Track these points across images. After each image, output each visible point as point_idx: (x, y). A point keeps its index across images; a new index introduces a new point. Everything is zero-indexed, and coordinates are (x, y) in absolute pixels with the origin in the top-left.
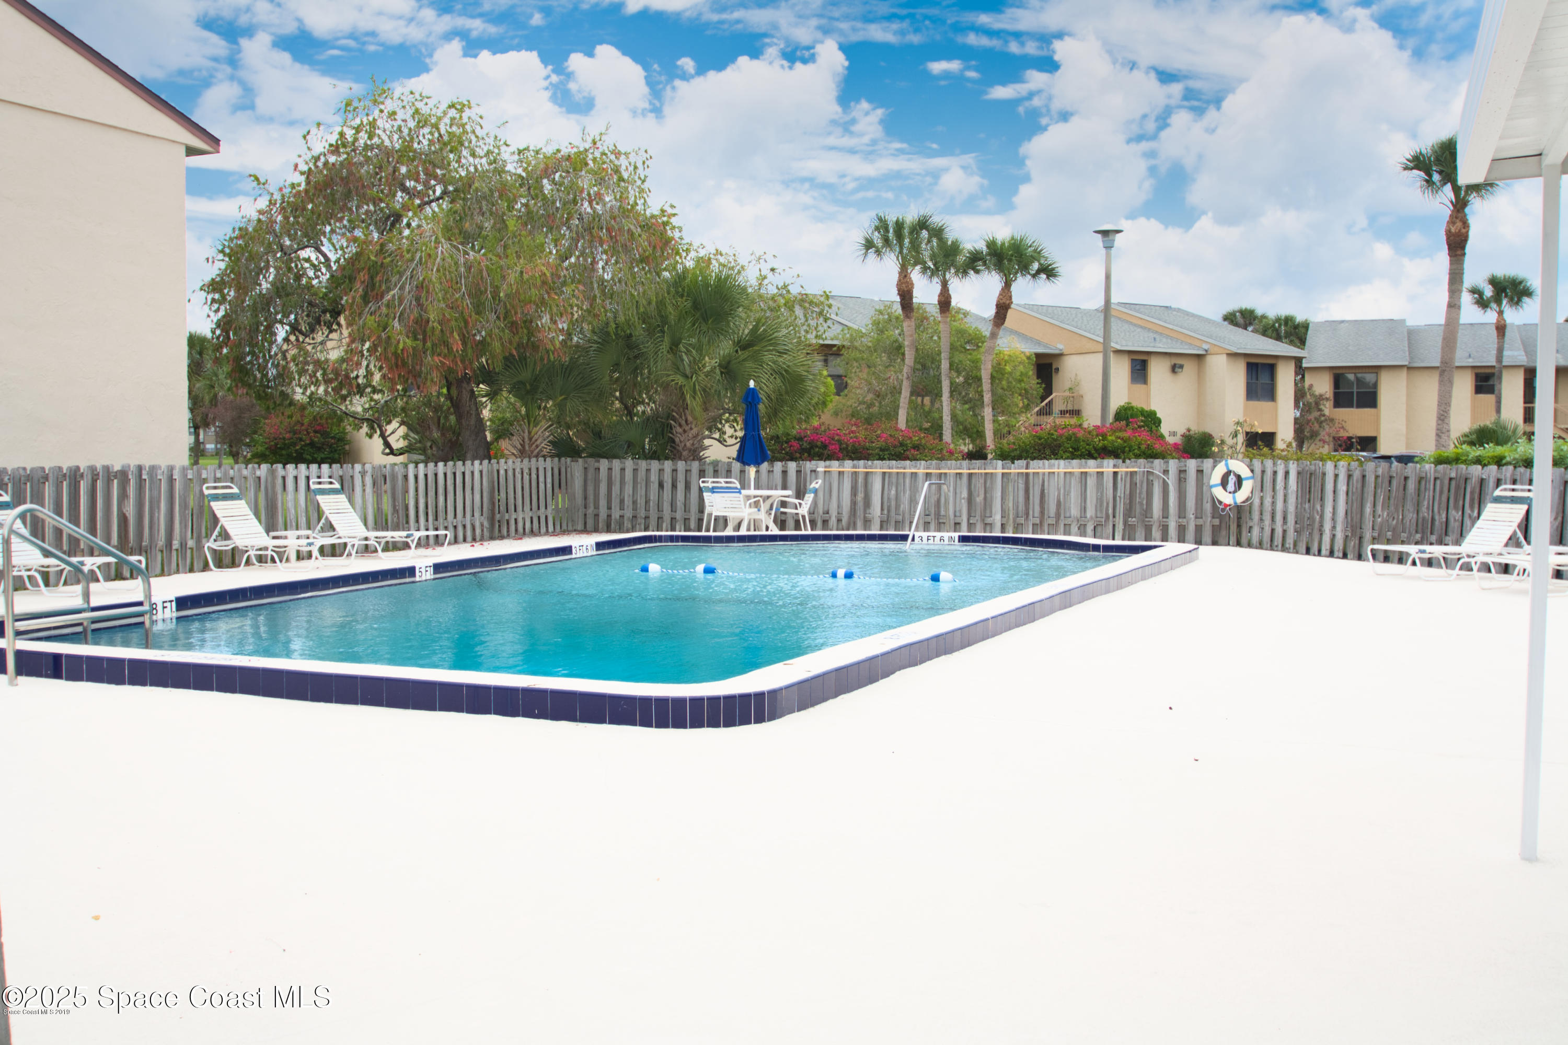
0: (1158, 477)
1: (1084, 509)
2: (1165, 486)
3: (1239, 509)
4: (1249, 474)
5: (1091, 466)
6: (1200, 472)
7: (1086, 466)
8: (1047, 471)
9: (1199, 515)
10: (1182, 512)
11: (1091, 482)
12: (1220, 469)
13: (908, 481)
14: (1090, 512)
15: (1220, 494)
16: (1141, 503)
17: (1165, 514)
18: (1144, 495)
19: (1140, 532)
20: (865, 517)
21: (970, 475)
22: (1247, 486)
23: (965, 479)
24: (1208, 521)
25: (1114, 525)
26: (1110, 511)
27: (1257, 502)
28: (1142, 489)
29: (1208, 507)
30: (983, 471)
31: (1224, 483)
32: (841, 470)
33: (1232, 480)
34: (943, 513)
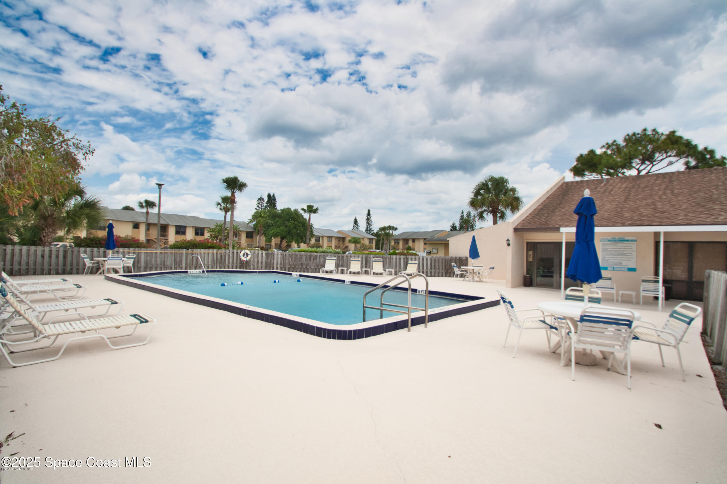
0: (227, 254)
1: (208, 262)
2: (229, 255)
3: (247, 261)
4: (250, 253)
5: (211, 251)
6: (237, 253)
7: (209, 251)
8: (198, 252)
9: (237, 263)
10: (233, 263)
11: (210, 255)
12: (243, 252)
13: (154, 255)
14: (210, 263)
15: (242, 258)
16: (223, 260)
17: (229, 263)
18: (224, 258)
19: (223, 267)
20: (138, 266)
21: (175, 253)
22: (249, 257)
23: (173, 255)
24: (239, 264)
25: (216, 266)
26: (215, 263)
27: (252, 260)
28: (223, 257)
29: (239, 261)
30: (179, 252)
31: (244, 255)
32: (129, 251)
33: (245, 254)
34: (166, 264)
